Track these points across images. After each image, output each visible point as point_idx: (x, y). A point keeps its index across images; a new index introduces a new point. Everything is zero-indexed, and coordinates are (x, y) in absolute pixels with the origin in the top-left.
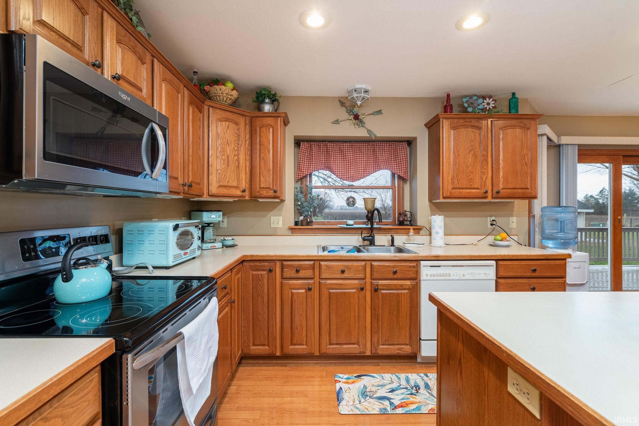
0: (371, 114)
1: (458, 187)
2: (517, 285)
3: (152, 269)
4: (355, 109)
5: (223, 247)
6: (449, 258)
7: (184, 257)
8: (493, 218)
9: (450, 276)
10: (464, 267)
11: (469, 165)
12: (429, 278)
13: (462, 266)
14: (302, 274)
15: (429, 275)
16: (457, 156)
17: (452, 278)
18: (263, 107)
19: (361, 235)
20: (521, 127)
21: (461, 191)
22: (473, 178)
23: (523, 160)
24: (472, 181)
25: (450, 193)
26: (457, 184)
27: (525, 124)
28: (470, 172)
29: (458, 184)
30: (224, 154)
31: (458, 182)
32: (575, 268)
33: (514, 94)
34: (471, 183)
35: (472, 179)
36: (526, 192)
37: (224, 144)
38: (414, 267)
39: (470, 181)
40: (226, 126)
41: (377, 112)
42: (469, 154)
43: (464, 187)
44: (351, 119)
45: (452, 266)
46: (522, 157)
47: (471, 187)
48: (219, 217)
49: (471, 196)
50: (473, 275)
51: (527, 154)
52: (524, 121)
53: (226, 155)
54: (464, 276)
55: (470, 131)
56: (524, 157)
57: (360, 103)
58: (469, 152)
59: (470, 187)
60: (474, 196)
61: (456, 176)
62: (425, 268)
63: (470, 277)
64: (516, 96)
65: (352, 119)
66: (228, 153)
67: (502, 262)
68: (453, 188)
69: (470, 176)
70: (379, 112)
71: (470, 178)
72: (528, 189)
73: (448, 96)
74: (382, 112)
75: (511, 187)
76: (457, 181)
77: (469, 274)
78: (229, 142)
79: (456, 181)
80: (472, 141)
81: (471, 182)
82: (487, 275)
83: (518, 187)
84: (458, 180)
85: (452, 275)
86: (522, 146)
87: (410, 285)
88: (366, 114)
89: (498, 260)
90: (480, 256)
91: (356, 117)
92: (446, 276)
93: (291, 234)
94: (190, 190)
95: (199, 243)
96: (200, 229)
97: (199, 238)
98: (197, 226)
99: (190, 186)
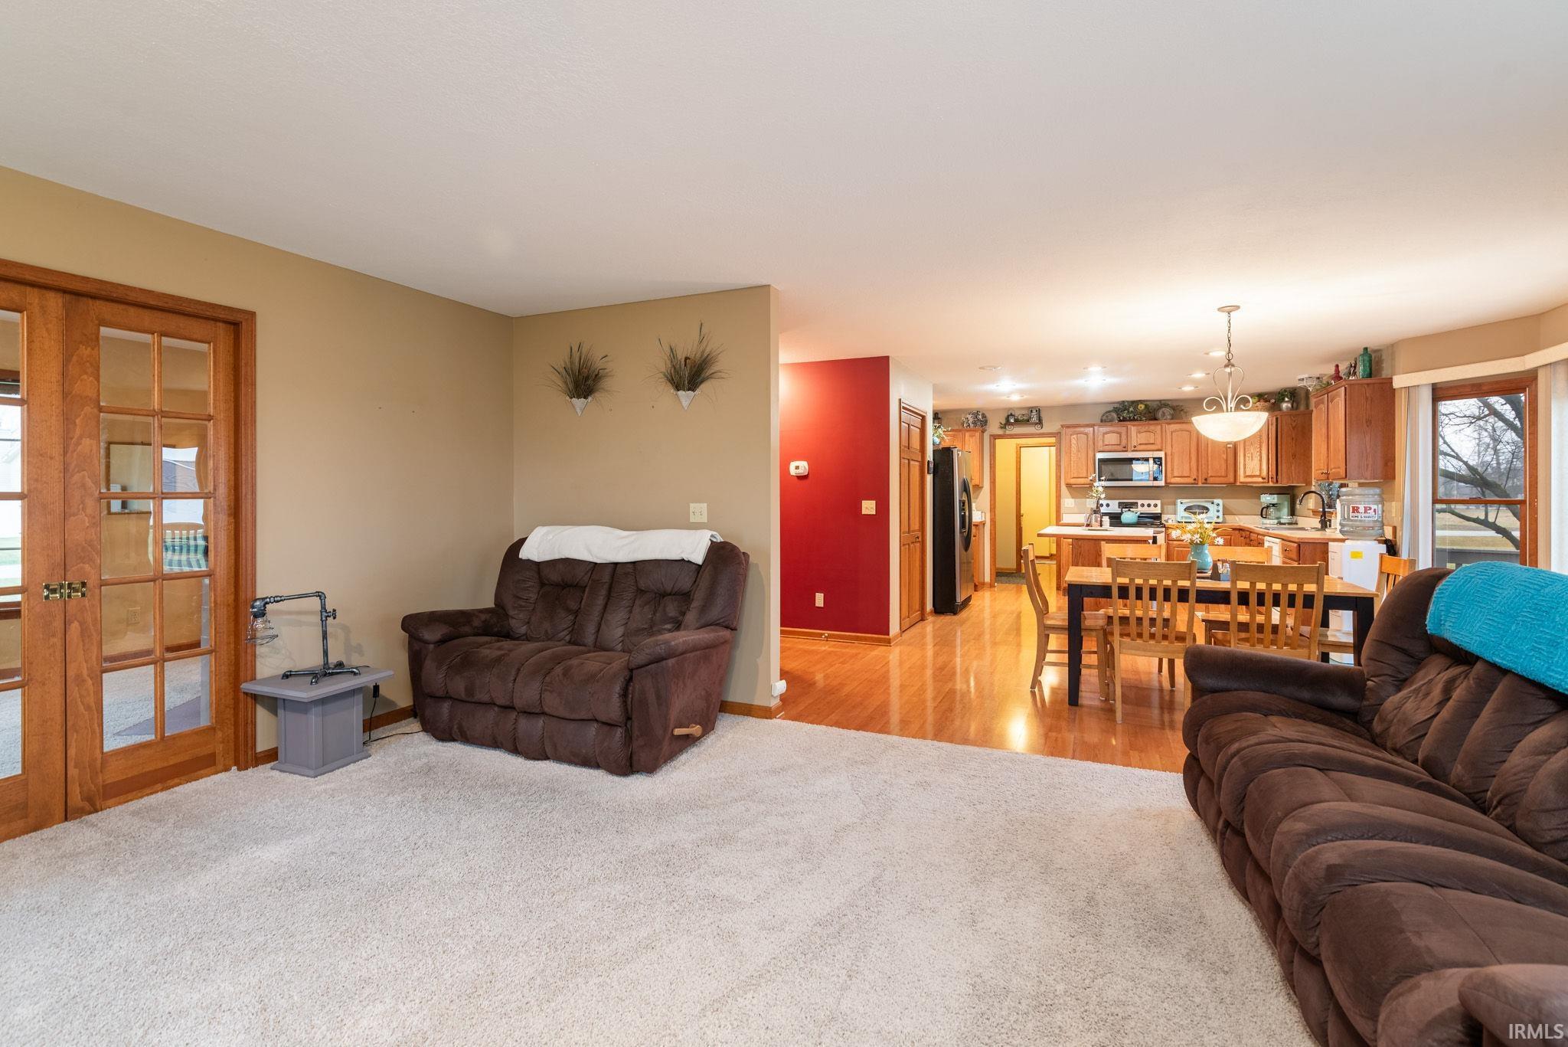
94: (1208, 482)
95: (1218, 514)
96: (1218, 505)
97: (1218, 511)
98: (1213, 503)
99: (1206, 479)
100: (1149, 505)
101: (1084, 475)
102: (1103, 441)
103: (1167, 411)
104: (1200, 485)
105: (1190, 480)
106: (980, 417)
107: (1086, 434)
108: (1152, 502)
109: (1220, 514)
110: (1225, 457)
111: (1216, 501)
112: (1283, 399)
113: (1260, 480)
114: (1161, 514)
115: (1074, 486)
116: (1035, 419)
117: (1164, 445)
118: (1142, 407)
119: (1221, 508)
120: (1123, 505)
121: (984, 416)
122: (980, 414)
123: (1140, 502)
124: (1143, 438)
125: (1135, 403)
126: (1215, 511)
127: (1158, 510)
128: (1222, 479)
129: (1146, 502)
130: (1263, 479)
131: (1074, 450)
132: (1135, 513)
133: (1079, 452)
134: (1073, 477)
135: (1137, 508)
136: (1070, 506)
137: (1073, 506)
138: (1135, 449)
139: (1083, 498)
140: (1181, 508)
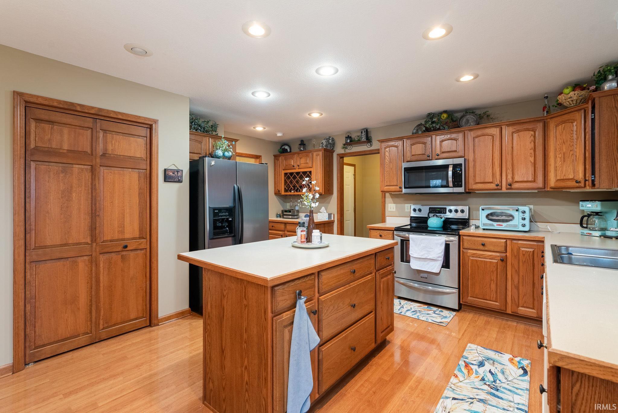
3: (474, 227)
7: (496, 226)
37: (561, 145)
40: (562, 128)
53: (562, 153)
78: (565, 141)
94: (513, 187)
95: (524, 222)
96: (524, 213)
97: (524, 219)
98: (517, 210)
99: (510, 185)
100: (456, 211)
102: (411, 152)
103: (470, 117)
104: (504, 190)
105: (493, 186)
106: (331, 141)
107: (397, 147)
108: (459, 208)
109: (527, 222)
110: (533, 161)
111: (521, 208)
113: (574, 184)
114: (468, 219)
116: (364, 139)
117: (466, 151)
118: (445, 116)
119: (527, 216)
120: (433, 211)
121: (333, 140)
122: (331, 138)
123: (448, 208)
124: (448, 145)
126: (520, 218)
127: (465, 216)
128: (531, 184)
129: (453, 208)
130: (577, 182)
131: (387, 161)
132: (441, 218)
133: (391, 162)
134: (386, 186)
135: (445, 213)
136: (392, 210)
137: (394, 210)
138: (439, 157)
139: (402, 203)
140: (483, 215)
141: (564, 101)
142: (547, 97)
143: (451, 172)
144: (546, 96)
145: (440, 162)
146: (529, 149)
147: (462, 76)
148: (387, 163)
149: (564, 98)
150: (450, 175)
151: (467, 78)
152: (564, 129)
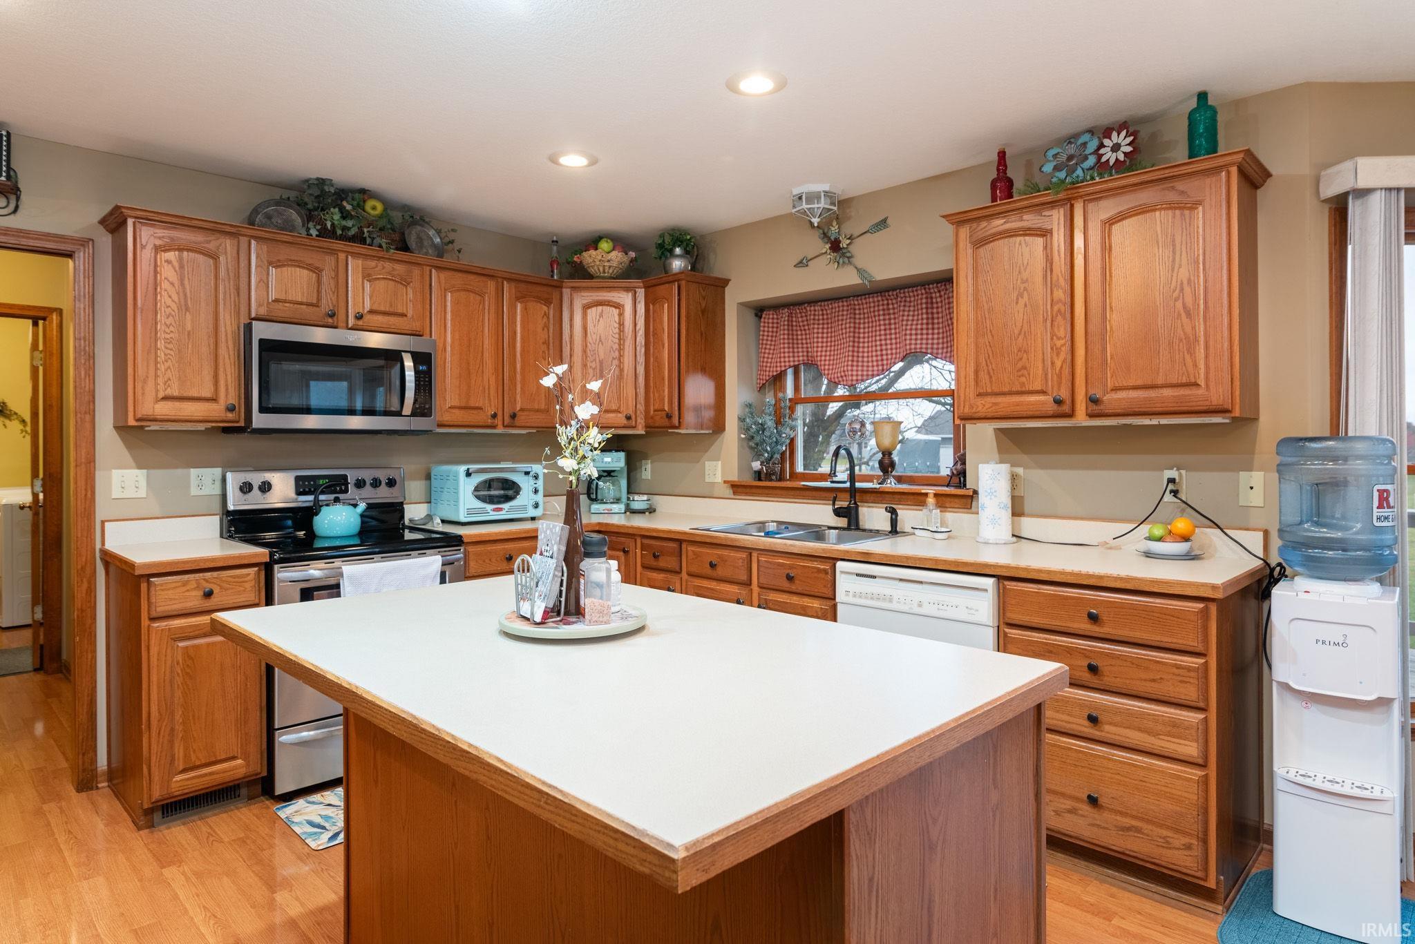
0: (865, 232)
1: (989, 390)
2: (1055, 651)
3: (440, 521)
4: (833, 229)
5: (625, 513)
6: (890, 560)
7: (492, 513)
8: (1173, 473)
9: (891, 601)
10: (924, 586)
11: (1016, 332)
12: (851, 599)
13: (921, 582)
14: (662, 563)
15: (851, 594)
16: (986, 313)
17: (894, 606)
18: (671, 264)
19: (834, 504)
20: (1171, 206)
21: (1000, 399)
22: (1028, 365)
23: (1176, 300)
24: (1025, 372)
25: (971, 407)
26: (989, 386)
27: (1182, 192)
28: (1019, 350)
29: (991, 382)
30: (595, 360)
31: (991, 377)
32: (1324, 642)
33: (1202, 96)
34: (1023, 379)
35: (1024, 368)
36: (1189, 395)
37: (595, 344)
38: (825, 571)
39: (1020, 373)
40: (598, 314)
41: (877, 225)
42: (1017, 303)
43: (1006, 389)
44: (826, 252)
45: (901, 580)
46: (1174, 291)
47: (1024, 389)
48: (619, 461)
49: (1025, 414)
50: (940, 607)
51: (1189, 281)
52: (1180, 185)
53: (597, 361)
54: (920, 605)
55: (1020, 244)
56: (1182, 290)
57: (819, 220)
58: (1017, 299)
59: (1020, 389)
60: (1031, 413)
61: (984, 362)
62: (843, 575)
63: (932, 610)
64: (1210, 103)
65: (829, 251)
66: (602, 356)
67: (1014, 583)
68: (980, 395)
69: (1021, 359)
70: (883, 224)
71: (1020, 365)
72: (1196, 385)
73: (1002, 155)
74: (889, 221)
75: (1139, 383)
76: (987, 377)
77: (932, 604)
78: (603, 340)
79: (983, 376)
80: (1025, 270)
81: (1023, 375)
82: (973, 612)
83: (1160, 381)
84: (989, 373)
85: (895, 599)
86: (1174, 260)
87: (819, 610)
88: (856, 234)
89: (1005, 578)
90: (956, 563)
91: (835, 246)
92: (884, 600)
93: (733, 496)
94: (517, 422)
95: (535, 498)
96: (536, 477)
97: (536, 491)
98: (527, 473)
99: (513, 416)
100: (376, 483)
101: (207, 392)
103: (423, 231)
104: (501, 428)
107: (212, 255)
109: (540, 497)
111: (532, 468)
112: (671, 251)
115: (154, 427)
117: (428, 322)
118: (379, 206)
119: (541, 483)
120: (310, 487)
125: (364, 194)
126: (531, 489)
127: (396, 494)
128: (540, 416)
130: (627, 417)
131: (169, 302)
132: (355, 506)
133: (187, 309)
134: (166, 398)
135: (346, 491)
136: (130, 493)
137: (142, 493)
138: (360, 323)
139: (176, 467)
140: (466, 487)
141: (598, 263)
142: (557, 242)
143: (413, 373)
144: (555, 239)
145: (374, 340)
146: (541, 341)
147: (564, 153)
148: (168, 310)
149: (600, 257)
150: (410, 382)
151: (574, 161)
152: (601, 316)
